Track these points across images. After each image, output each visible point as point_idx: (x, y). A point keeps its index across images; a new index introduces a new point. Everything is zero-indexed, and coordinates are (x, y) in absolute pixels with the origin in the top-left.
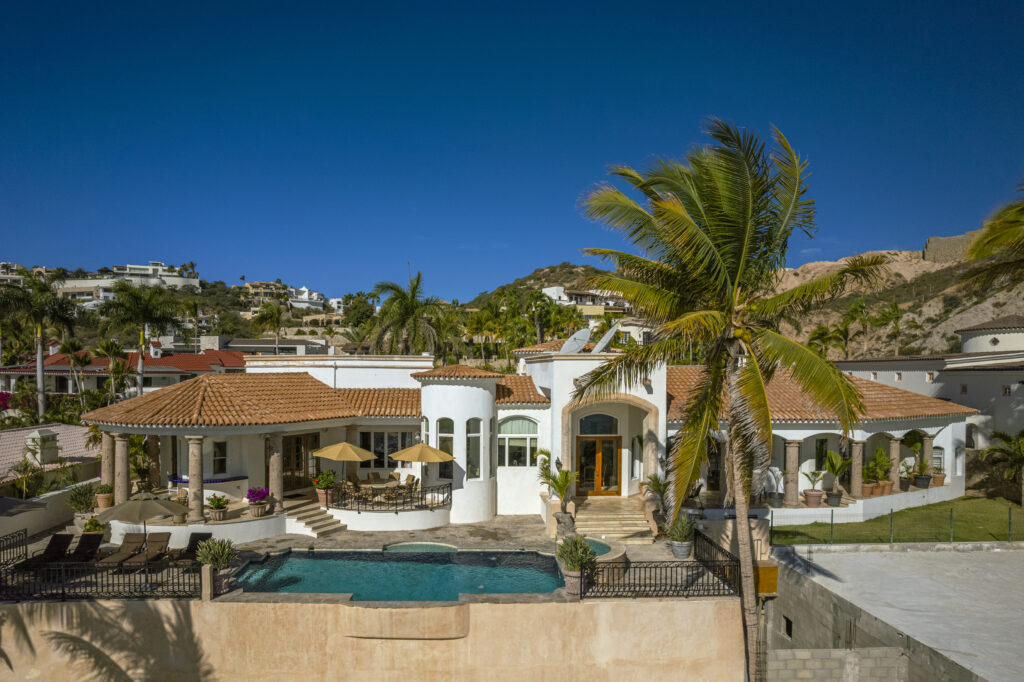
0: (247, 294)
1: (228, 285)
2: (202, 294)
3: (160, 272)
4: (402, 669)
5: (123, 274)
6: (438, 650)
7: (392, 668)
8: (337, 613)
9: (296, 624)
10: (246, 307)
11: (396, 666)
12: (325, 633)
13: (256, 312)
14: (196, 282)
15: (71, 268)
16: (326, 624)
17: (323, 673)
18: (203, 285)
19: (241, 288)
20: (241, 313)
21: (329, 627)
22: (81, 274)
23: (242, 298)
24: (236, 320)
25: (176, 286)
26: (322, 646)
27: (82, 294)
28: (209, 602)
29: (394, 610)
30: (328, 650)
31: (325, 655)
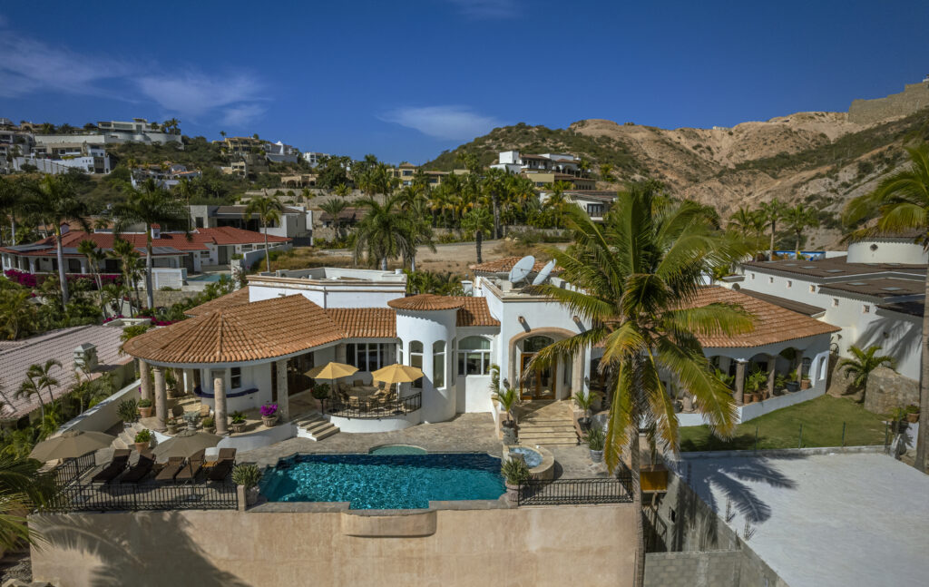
0: (226, 149)
1: (208, 140)
2: (185, 151)
3: (144, 128)
4: (388, 557)
5: (108, 130)
6: (414, 543)
7: (381, 556)
8: (340, 518)
9: (309, 527)
10: (226, 162)
11: (384, 554)
12: (331, 532)
13: (236, 167)
14: (179, 139)
15: (58, 124)
16: (331, 525)
17: (330, 560)
18: (185, 140)
19: (220, 143)
20: (223, 168)
21: (334, 528)
22: (67, 130)
23: (223, 153)
24: (218, 175)
25: (160, 142)
26: (329, 542)
27: (70, 150)
28: (244, 512)
29: (381, 518)
30: (333, 544)
31: (330, 547)
